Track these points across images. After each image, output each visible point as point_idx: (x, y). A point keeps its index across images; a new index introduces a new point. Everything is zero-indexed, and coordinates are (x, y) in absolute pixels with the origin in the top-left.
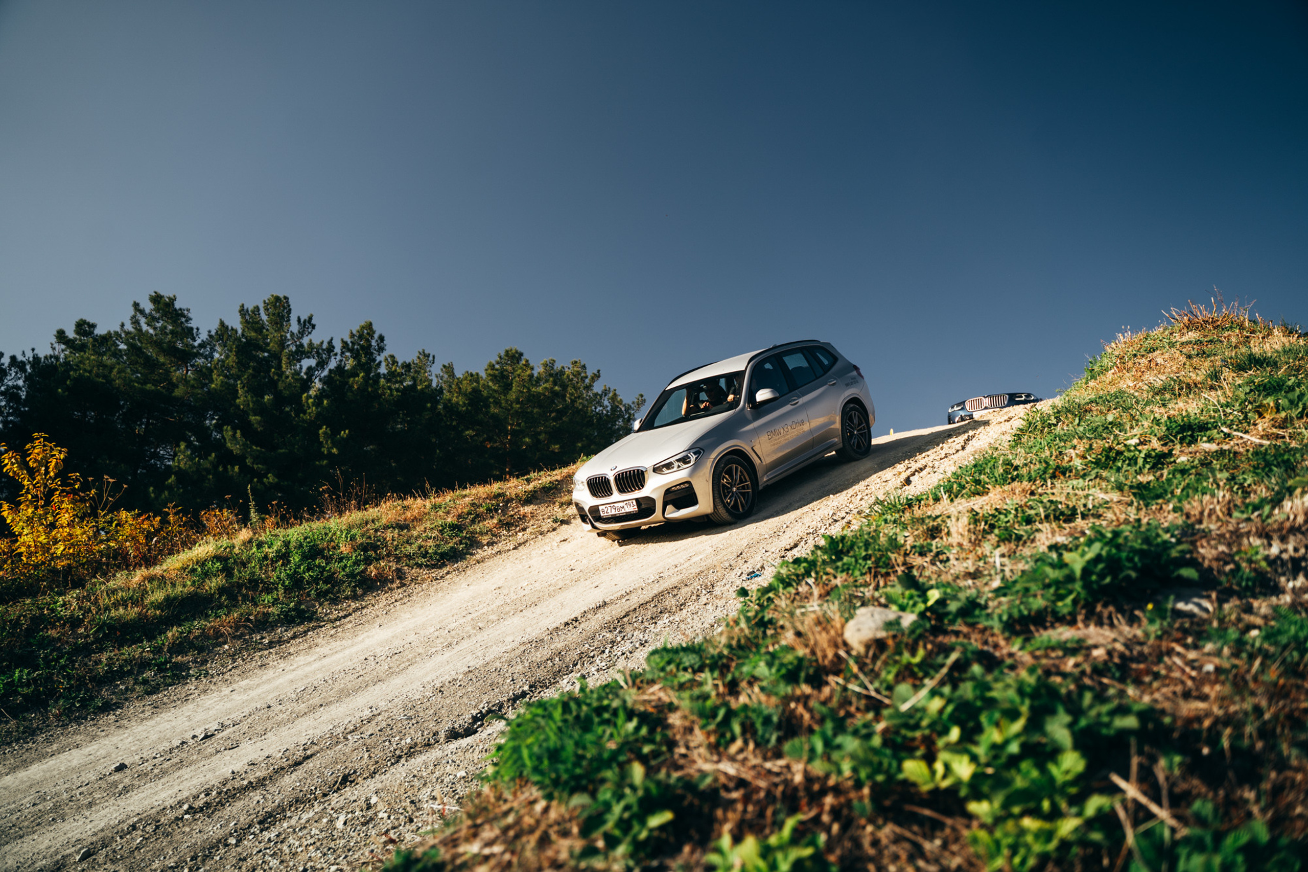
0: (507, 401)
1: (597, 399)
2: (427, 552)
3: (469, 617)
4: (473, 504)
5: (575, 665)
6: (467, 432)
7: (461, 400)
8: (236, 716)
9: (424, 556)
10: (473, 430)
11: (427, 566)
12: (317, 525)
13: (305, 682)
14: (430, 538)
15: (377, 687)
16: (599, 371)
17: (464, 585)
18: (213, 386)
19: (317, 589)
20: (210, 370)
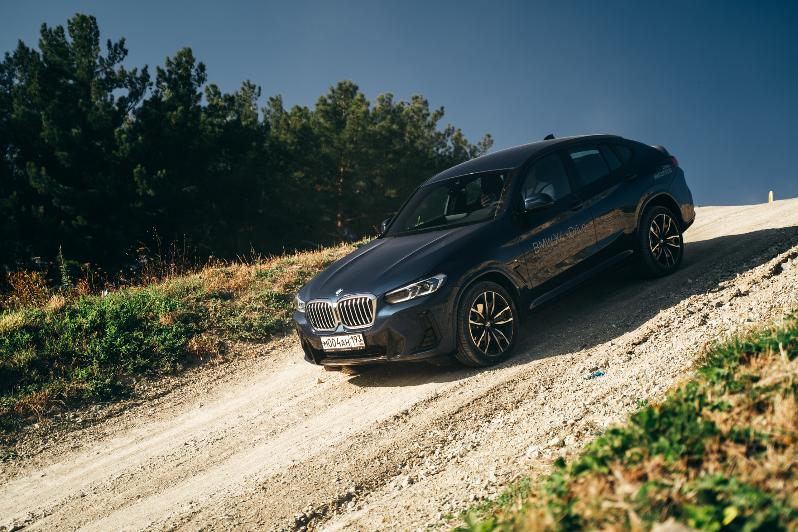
0: (339, 139)
1: (440, 139)
2: (251, 325)
3: (295, 401)
4: (301, 273)
5: (404, 465)
6: (296, 174)
7: (289, 138)
8: (48, 505)
9: (249, 330)
10: (302, 171)
11: (251, 340)
12: (133, 291)
13: (122, 467)
14: (255, 310)
15: (198, 478)
16: (442, 108)
17: (290, 363)
18: (14, 116)
19: (135, 364)
20: (10, 98)
